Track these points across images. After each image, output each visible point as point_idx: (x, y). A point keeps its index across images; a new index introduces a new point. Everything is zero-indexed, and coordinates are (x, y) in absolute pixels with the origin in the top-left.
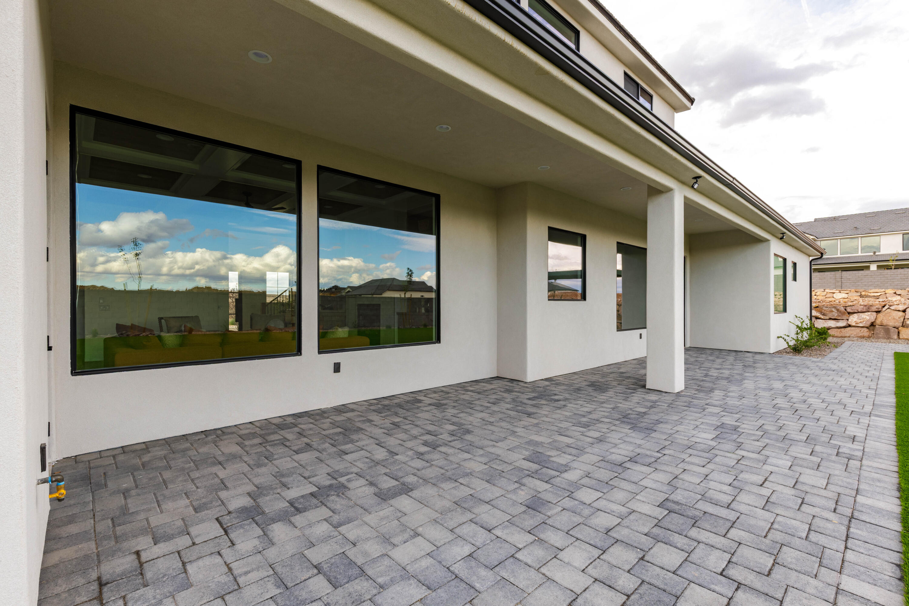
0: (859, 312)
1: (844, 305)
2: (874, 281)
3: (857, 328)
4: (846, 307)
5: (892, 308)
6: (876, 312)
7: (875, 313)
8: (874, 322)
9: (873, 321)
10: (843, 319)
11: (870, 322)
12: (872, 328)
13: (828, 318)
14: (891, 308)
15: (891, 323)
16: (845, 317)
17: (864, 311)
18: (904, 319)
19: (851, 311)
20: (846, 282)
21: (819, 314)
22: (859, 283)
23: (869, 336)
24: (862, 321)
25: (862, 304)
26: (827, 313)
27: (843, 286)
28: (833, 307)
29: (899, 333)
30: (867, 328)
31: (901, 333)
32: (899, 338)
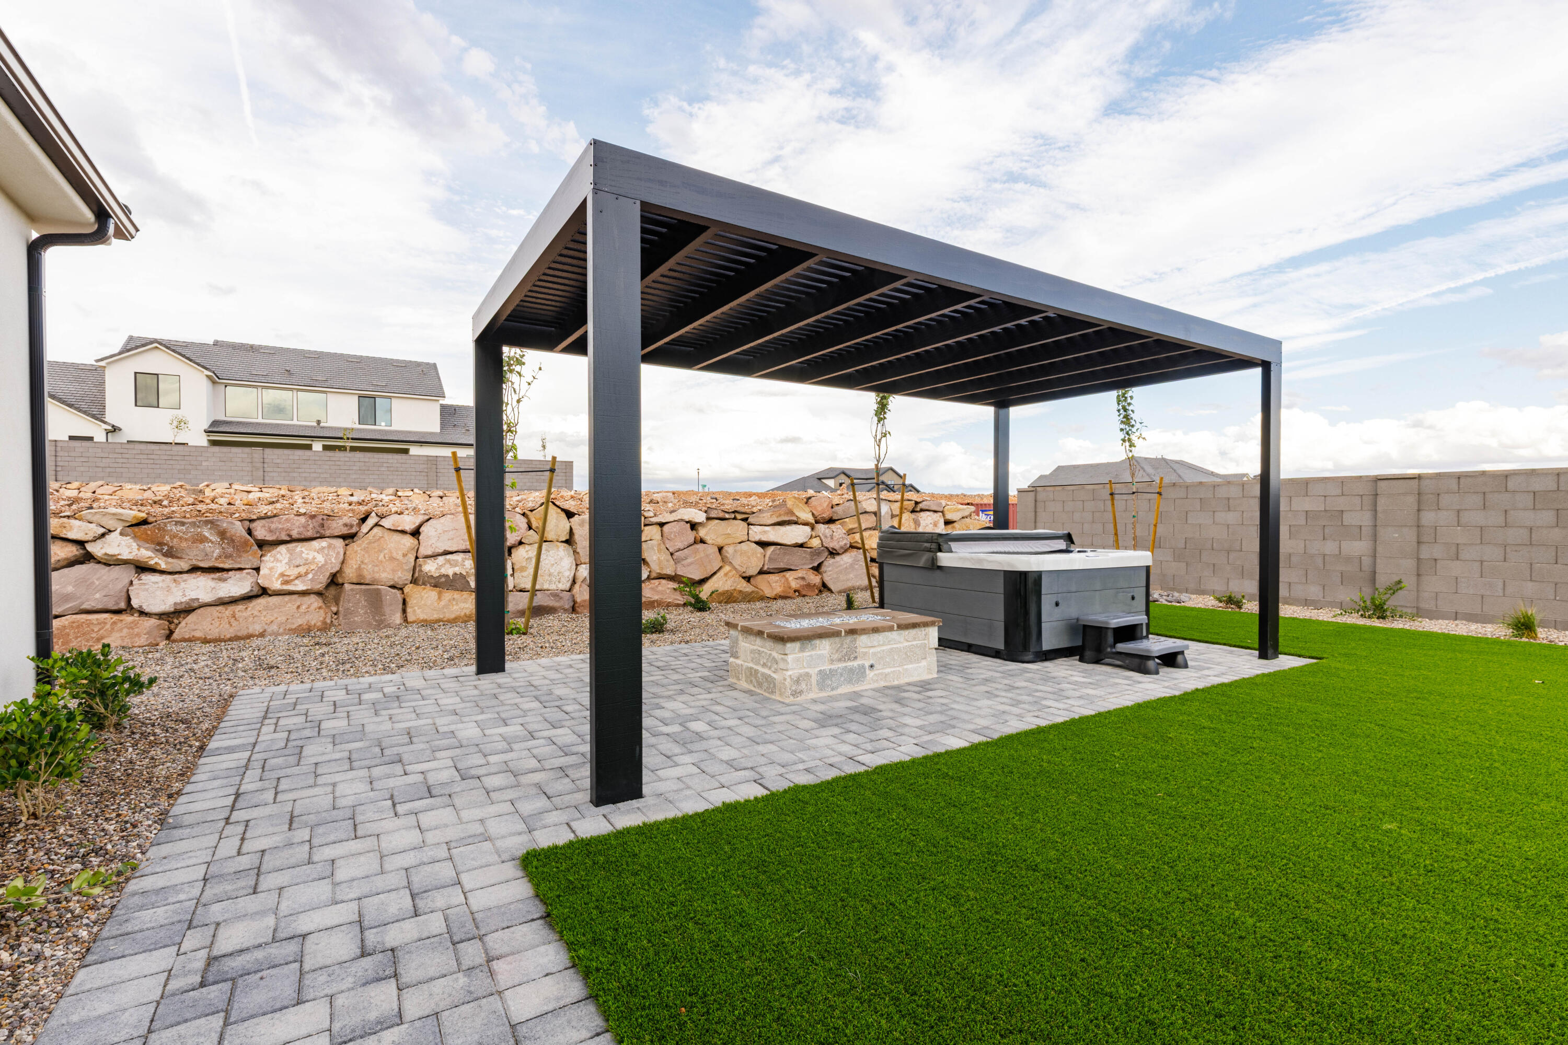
0: (292, 540)
1: (244, 515)
2: (320, 471)
3: (287, 598)
4: (251, 521)
5: (386, 523)
6: (344, 537)
7: (340, 543)
8: (340, 571)
9: (334, 570)
10: (240, 569)
11: (328, 574)
12: (332, 591)
13: (185, 566)
14: (384, 522)
15: (386, 575)
16: (248, 560)
17: (309, 534)
18: (417, 558)
19: (269, 537)
20: (271, 469)
21: (150, 554)
22: (295, 475)
23: (324, 622)
24: (302, 570)
25: (302, 511)
26: (184, 544)
27: (267, 478)
28: (207, 522)
29: (404, 602)
30: (319, 594)
31: (411, 602)
32: (405, 620)
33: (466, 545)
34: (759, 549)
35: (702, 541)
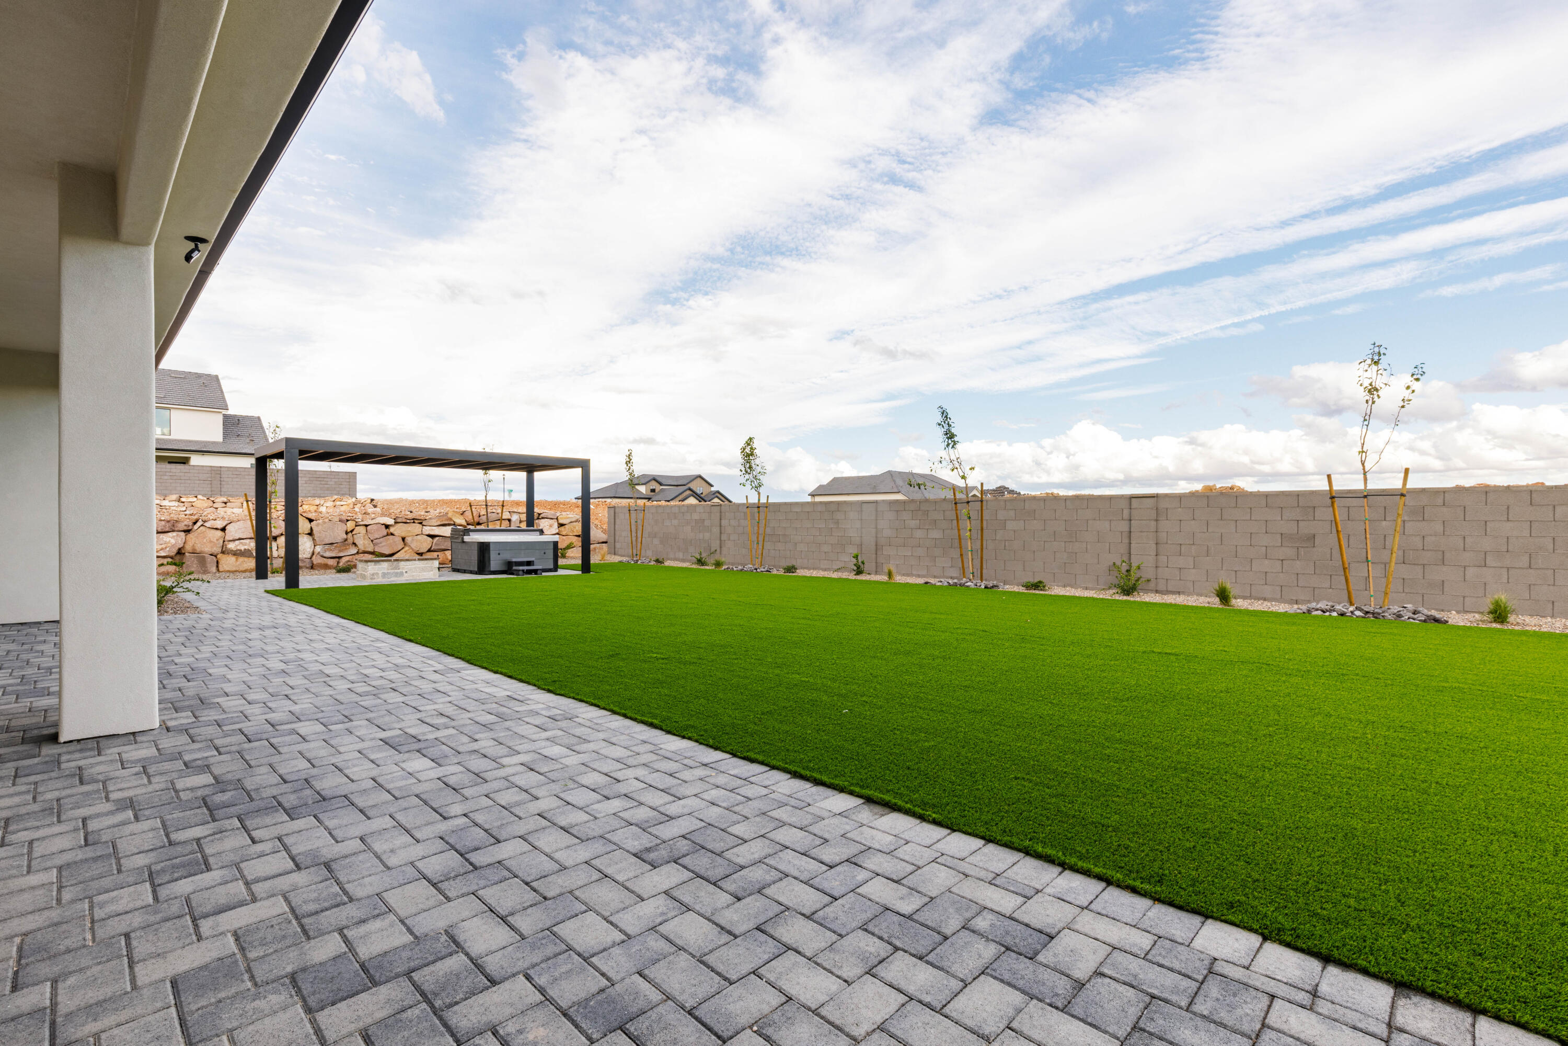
5: (207, 524)
6: (184, 531)
7: (183, 534)
8: (183, 547)
9: (180, 547)
11: (177, 548)
12: (179, 556)
14: (206, 524)
15: (208, 549)
17: (167, 529)
18: (224, 541)
23: (175, 570)
24: (163, 546)
29: (217, 562)
30: (172, 557)
31: (221, 563)
32: (218, 570)
33: (252, 535)
34: (430, 539)
35: (392, 534)
